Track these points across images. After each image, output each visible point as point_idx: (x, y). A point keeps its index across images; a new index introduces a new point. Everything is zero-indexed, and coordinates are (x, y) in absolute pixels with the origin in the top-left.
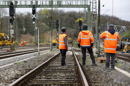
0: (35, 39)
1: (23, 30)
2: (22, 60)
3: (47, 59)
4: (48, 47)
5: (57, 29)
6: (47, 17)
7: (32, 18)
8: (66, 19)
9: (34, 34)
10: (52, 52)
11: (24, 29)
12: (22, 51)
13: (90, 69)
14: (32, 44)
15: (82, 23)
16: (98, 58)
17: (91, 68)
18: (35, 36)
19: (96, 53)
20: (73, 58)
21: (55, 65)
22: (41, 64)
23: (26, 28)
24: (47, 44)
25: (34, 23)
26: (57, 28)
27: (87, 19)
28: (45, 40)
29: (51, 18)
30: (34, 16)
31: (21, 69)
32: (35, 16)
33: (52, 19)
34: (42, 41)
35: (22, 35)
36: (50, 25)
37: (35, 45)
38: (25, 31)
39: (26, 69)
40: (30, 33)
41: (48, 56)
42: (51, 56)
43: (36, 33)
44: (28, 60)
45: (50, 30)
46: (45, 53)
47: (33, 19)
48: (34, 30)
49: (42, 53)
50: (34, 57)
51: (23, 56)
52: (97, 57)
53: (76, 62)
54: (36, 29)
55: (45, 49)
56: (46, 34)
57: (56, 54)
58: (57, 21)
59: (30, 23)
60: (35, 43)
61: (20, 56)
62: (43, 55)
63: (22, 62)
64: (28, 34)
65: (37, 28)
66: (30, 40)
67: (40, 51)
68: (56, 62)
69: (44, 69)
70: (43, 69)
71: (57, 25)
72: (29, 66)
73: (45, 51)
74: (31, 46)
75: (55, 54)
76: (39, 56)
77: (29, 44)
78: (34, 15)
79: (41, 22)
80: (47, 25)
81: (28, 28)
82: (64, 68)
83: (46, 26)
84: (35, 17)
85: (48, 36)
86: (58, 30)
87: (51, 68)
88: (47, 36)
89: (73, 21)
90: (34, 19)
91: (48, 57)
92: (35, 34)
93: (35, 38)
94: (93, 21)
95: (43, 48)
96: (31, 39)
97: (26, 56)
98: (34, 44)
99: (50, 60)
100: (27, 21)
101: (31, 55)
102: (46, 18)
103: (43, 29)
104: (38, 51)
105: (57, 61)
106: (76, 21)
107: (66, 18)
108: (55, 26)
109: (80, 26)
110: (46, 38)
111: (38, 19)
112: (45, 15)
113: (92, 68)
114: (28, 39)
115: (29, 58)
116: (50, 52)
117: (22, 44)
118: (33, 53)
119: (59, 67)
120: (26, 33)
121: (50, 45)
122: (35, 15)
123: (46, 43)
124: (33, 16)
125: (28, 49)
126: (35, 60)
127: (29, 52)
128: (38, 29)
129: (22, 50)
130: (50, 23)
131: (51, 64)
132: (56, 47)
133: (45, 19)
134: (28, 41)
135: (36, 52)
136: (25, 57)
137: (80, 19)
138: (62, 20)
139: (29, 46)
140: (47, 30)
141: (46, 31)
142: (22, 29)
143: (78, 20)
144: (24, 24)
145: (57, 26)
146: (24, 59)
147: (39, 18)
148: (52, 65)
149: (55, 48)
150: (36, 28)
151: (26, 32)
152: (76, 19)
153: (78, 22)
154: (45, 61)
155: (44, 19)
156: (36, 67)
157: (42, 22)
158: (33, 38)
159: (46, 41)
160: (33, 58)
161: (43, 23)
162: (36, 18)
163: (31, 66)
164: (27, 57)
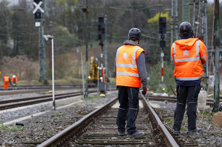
0: (41, 69)
1: (8, 45)
2: (11, 122)
3: (77, 118)
4: (75, 91)
5: (99, 42)
6: (73, 10)
7: (34, 12)
8: (124, 16)
9: (37, 54)
10: (89, 102)
11: (11, 43)
12: (8, 99)
13: (197, 142)
14: (33, 82)
15: (167, 24)
16: (216, 114)
17: (198, 138)
18: (41, 62)
19: (208, 104)
20: (146, 116)
21: (101, 133)
22: (62, 129)
23: (15, 40)
24: (72, 82)
25: (38, 24)
26: (100, 38)
27: (180, 15)
28: (68, 72)
29: (85, 10)
30: (38, 6)
31: (10, 142)
32: (42, 6)
33: (87, 13)
34: (60, 75)
35: (5, 57)
36: (80, 31)
37: (40, 84)
38: (12, 47)
39: (25, 142)
40: (28, 53)
41: (79, 110)
42: (87, 112)
43: (42, 51)
44: (26, 120)
45: (79, 45)
46: (70, 105)
47: (36, 13)
48: (38, 43)
49: (60, 105)
50: (40, 113)
51: (11, 113)
52: (211, 112)
53: (155, 125)
54: (47, 39)
55: (69, 96)
56: (69, 55)
57: (99, 107)
58: (101, 19)
59: (26, 25)
60: (40, 81)
61: (5, 111)
62: (66, 109)
63: (11, 125)
64: (20, 57)
65: (49, 36)
66: (27, 71)
67: (56, 99)
68: (103, 126)
69: (74, 141)
70: (70, 142)
71: (99, 29)
72: (31, 135)
73: (68, 98)
74: (30, 87)
75: (95, 106)
76: (56, 112)
77: (24, 81)
78: (38, 3)
79: (55, 23)
80: (71, 32)
81: (21, 39)
82: (125, 140)
83: (71, 35)
84: (40, 8)
85: (76, 61)
86: (102, 45)
87: (91, 140)
88: (72, 62)
89: (143, 19)
90: (38, 16)
91: (80, 113)
92: (41, 55)
93: (41, 66)
94: (196, 20)
95: (63, 92)
96: (31, 70)
97: (19, 112)
98: (37, 81)
99: (85, 121)
100: (18, 20)
101: (32, 110)
102: (70, 12)
103: (61, 42)
104: (51, 100)
105: (104, 124)
106: (150, 21)
107: (122, 13)
108: (95, 33)
109: (161, 32)
110: (69, 66)
111: (47, 14)
112: (66, 5)
113: (200, 140)
114: (22, 68)
115: (29, 117)
116: (81, 101)
117: (6, 83)
118: (37, 105)
119: (113, 138)
120: (15, 53)
121: (83, 84)
122: (41, 3)
123: (70, 78)
124: (35, 7)
125: (23, 95)
126: (46, 120)
127: (26, 101)
128: (50, 39)
129: (6, 98)
130: (79, 26)
131: (90, 130)
132: (97, 89)
133: (68, 15)
134: (23, 73)
135: (46, 103)
136: (17, 115)
137: (162, 15)
138: (111, 18)
139: (25, 87)
140: (73, 44)
141: (70, 47)
142: (6, 42)
143: (156, 18)
144: (10, 30)
145: (100, 33)
146: (16, 118)
147: (51, 12)
148: (91, 133)
149: (96, 91)
150: (46, 37)
151: (17, 50)
152: (150, 14)
153: (155, 23)
154: (71, 124)
155: (63, 16)
156: (49, 138)
157: (59, 23)
158: (36, 66)
159: (69, 75)
160: (40, 116)
161: (61, 27)
162: (42, 11)
163: (38, 136)
164: (23, 114)
